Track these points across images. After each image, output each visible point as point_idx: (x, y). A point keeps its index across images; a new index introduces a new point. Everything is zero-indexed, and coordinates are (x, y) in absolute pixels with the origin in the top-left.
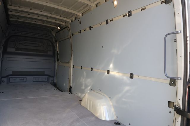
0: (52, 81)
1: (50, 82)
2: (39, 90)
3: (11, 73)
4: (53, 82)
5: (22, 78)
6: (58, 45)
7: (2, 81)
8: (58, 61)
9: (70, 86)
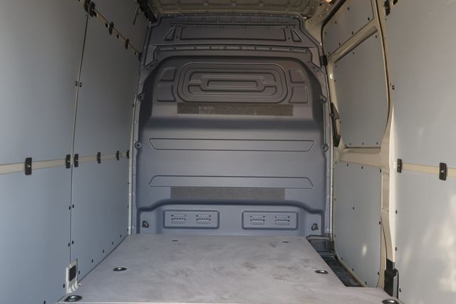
0: (315, 227)
1: (309, 232)
2: (254, 268)
3: (167, 195)
4: (318, 232)
5: (205, 214)
6: (334, 76)
7: (141, 223)
8: (336, 143)
9: (389, 263)
